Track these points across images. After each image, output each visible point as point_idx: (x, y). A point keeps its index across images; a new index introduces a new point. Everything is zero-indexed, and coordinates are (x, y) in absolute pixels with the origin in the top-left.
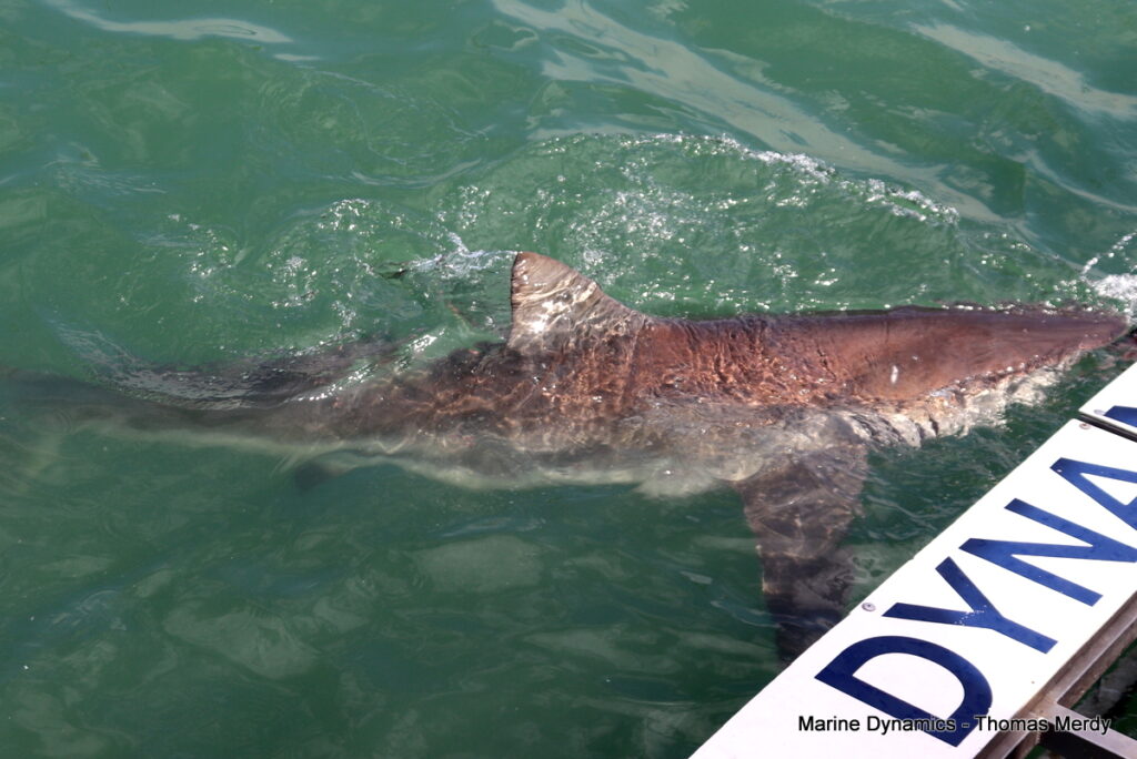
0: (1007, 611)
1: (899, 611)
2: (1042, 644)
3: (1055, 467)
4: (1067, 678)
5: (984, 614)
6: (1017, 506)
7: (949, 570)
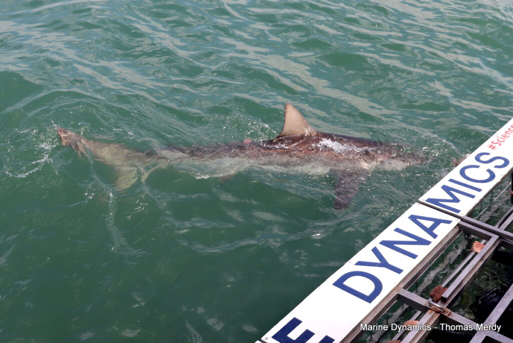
0: (390, 262)
1: (360, 263)
2: (399, 271)
3: (409, 218)
4: (406, 280)
5: (384, 263)
6: (397, 230)
7: (375, 251)
